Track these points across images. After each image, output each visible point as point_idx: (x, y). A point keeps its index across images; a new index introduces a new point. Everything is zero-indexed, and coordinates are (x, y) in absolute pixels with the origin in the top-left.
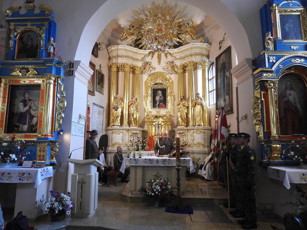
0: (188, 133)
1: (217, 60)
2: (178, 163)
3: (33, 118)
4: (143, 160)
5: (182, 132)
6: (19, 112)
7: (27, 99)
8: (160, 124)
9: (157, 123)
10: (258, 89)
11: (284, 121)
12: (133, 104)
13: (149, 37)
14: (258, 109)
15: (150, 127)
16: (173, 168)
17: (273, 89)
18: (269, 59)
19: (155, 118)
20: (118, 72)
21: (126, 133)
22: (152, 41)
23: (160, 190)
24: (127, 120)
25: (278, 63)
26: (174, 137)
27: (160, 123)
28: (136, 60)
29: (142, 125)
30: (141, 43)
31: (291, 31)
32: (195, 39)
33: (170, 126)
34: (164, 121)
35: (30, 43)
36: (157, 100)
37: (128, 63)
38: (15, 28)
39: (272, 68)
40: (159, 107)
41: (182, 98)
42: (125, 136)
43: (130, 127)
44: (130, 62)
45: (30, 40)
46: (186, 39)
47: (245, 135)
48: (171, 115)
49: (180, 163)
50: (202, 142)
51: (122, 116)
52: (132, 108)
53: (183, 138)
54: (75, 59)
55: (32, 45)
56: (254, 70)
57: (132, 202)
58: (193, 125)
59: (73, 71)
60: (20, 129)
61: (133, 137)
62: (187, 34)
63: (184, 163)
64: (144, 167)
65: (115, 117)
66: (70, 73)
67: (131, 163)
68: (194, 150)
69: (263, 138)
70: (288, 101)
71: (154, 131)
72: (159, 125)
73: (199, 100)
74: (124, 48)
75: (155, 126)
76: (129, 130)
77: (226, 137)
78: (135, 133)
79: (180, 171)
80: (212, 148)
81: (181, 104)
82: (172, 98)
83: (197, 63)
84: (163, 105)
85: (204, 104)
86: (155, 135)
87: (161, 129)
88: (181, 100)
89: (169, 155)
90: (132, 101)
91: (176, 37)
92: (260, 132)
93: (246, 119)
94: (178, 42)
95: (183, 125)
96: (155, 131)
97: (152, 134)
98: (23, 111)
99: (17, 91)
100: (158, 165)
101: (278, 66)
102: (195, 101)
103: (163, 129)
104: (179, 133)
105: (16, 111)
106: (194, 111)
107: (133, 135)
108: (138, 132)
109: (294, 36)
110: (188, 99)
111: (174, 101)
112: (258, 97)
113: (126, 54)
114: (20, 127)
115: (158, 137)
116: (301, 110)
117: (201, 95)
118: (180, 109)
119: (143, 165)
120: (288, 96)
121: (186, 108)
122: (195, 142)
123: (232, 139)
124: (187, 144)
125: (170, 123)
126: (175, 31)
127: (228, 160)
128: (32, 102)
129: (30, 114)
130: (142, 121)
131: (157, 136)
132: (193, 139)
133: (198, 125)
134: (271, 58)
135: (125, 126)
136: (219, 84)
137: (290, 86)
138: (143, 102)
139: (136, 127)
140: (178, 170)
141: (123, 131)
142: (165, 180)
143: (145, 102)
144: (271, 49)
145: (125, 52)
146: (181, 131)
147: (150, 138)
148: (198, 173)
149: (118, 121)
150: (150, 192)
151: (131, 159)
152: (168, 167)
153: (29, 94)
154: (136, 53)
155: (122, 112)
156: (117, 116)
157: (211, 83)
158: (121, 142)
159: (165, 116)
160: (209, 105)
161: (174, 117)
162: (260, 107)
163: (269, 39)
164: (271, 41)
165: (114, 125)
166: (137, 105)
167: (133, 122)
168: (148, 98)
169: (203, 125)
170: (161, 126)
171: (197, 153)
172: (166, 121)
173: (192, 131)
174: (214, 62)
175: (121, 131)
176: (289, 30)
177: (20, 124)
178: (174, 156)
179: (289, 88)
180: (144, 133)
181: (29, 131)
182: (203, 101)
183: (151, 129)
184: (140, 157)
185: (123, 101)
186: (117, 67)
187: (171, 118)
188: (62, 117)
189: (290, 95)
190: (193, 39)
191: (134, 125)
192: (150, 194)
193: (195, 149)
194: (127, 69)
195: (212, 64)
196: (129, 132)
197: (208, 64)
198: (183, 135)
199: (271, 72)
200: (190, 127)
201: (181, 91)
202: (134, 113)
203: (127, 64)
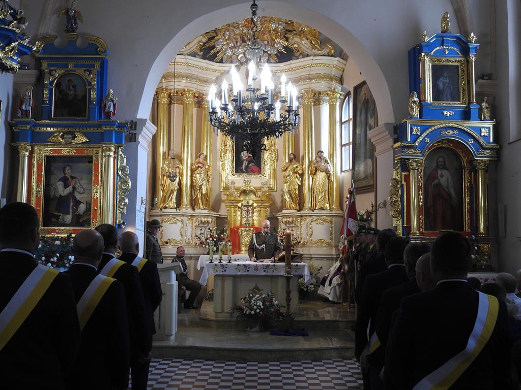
0: (302, 223)
1: (356, 92)
2: (288, 270)
3: (80, 204)
4: (235, 265)
5: (290, 220)
6: (58, 196)
7: (68, 176)
8: (251, 206)
9: (244, 203)
10: (399, 168)
11: (432, 212)
12: (201, 168)
13: (229, 36)
14: (397, 195)
15: (233, 211)
16: (279, 278)
17: (416, 170)
18: (411, 129)
19: (240, 194)
20: (170, 103)
21: (187, 222)
22: (235, 43)
23: (262, 307)
24: (189, 198)
25: (423, 136)
26: (276, 229)
27: (250, 204)
28: (205, 82)
29: (215, 207)
30: (214, 47)
31: (445, 88)
32: (317, 48)
33: (268, 209)
34: (259, 200)
35: (72, 92)
36: (244, 158)
37: (191, 89)
38: (51, 71)
39: (415, 141)
40: (247, 172)
41: (292, 157)
42: (185, 227)
43: (194, 209)
44: (194, 87)
45: (71, 87)
46: (302, 46)
47: (374, 231)
48: (270, 189)
49: (291, 268)
50: (327, 239)
51: (180, 190)
52: (198, 175)
53: (293, 230)
54: (138, 117)
55: (76, 95)
56: (395, 142)
57: (218, 327)
58: (310, 208)
59: (135, 134)
60: (60, 220)
61: (201, 230)
62: (304, 39)
63: (296, 271)
64: (235, 277)
65: (167, 192)
66: (133, 138)
67: (217, 271)
68: (311, 253)
69: (401, 235)
70: (439, 184)
71: (239, 218)
72: (248, 206)
73: (323, 163)
74: (184, 61)
75: (242, 209)
76: (192, 216)
77: (354, 233)
78: (205, 221)
79: (291, 280)
80: (341, 249)
81: (289, 169)
82: (274, 156)
83: (320, 93)
84: (255, 168)
85: (332, 169)
86: (241, 225)
87: (252, 215)
88: (291, 161)
89: (272, 259)
90: (199, 163)
91: (282, 37)
92: (398, 227)
93: (385, 207)
94: (286, 48)
95: (293, 208)
96: (241, 217)
97: (235, 224)
98: (63, 194)
99: (52, 164)
100: (257, 273)
101: (424, 139)
102: (316, 165)
103: (255, 214)
104: (286, 223)
105: (53, 193)
106: (314, 182)
107: (200, 225)
108: (210, 220)
109: (449, 97)
110: (303, 159)
111: (277, 161)
112: (397, 180)
113: (187, 72)
114: (60, 217)
115: (248, 229)
116: (456, 197)
117: (326, 155)
118: (288, 178)
119: (234, 274)
120: (440, 177)
121: (299, 176)
122: (315, 238)
123: (361, 235)
124: (300, 242)
125: (268, 204)
126: (281, 25)
127: (356, 264)
128: (77, 181)
129: (75, 198)
130: (216, 197)
131: (244, 227)
132: (311, 233)
133: (319, 207)
134: (415, 128)
135: (186, 209)
136: (358, 136)
137: (443, 164)
138: (218, 163)
139: (206, 211)
140: (288, 279)
141: (182, 218)
142: (268, 295)
143: (221, 163)
144: (415, 116)
145: (186, 67)
146: (290, 218)
147: (232, 230)
148: (318, 292)
149: (173, 200)
150: (249, 310)
151: (216, 265)
152: (272, 277)
153: (71, 169)
154: (207, 69)
155: (180, 184)
156: (172, 190)
157: (345, 127)
158: (178, 238)
159: (260, 189)
160: (342, 171)
161: (276, 191)
162: (400, 193)
163: (414, 102)
164: (416, 104)
165: (166, 208)
166: (207, 169)
167: (200, 201)
168: (228, 154)
169: (328, 208)
170: (253, 209)
171: (318, 259)
172: (262, 201)
173: (309, 219)
174: (350, 91)
175: (178, 218)
176: (444, 87)
177: (60, 213)
178: (281, 259)
179: (441, 167)
180: (221, 221)
181: (75, 224)
182: (330, 164)
183: (233, 214)
184: (229, 262)
185: (181, 161)
186: (170, 96)
187: (270, 195)
188: (125, 205)
189: (442, 176)
190: (314, 48)
191: (201, 207)
192: (247, 313)
193: (314, 251)
194: (190, 100)
195: (348, 94)
196: (192, 220)
197: (341, 95)
198: (293, 225)
199: (415, 147)
200: (305, 212)
201: (290, 143)
202: (201, 186)
203: (189, 91)
